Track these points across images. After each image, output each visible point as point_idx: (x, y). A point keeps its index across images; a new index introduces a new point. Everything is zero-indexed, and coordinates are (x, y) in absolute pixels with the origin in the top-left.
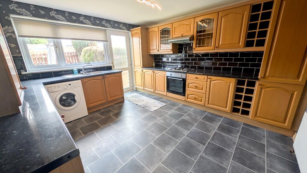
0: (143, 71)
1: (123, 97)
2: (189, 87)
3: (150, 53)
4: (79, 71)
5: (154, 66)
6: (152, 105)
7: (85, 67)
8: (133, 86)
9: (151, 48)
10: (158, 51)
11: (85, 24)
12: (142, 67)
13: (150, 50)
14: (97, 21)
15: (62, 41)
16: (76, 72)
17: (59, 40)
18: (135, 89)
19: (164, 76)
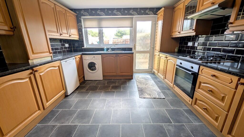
0: (159, 55)
1: (132, 76)
2: (201, 87)
3: (172, 35)
4: (108, 49)
5: (176, 51)
6: (148, 92)
7: (111, 47)
8: (152, 69)
9: (174, 31)
10: (179, 33)
11: (117, 15)
12: (159, 51)
13: (173, 32)
14: (125, 11)
15: (103, 29)
16: (106, 50)
17: (101, 29)
18: (153, 72)
19: (175, 64)
